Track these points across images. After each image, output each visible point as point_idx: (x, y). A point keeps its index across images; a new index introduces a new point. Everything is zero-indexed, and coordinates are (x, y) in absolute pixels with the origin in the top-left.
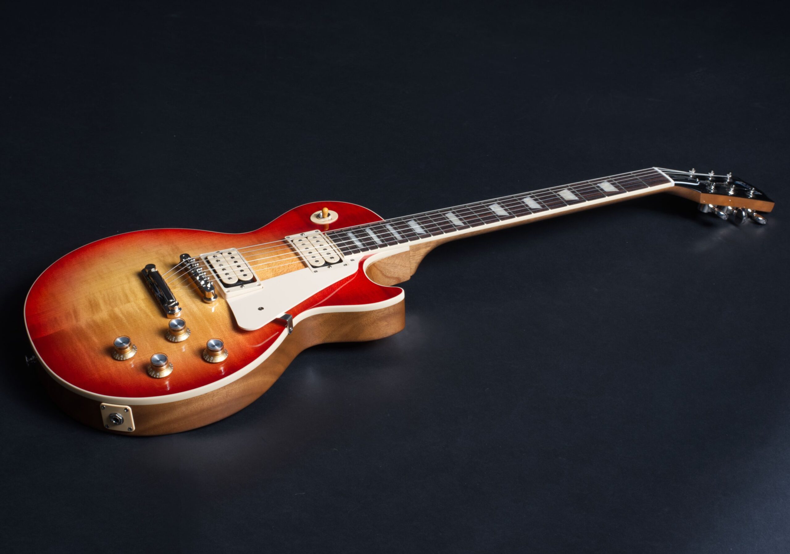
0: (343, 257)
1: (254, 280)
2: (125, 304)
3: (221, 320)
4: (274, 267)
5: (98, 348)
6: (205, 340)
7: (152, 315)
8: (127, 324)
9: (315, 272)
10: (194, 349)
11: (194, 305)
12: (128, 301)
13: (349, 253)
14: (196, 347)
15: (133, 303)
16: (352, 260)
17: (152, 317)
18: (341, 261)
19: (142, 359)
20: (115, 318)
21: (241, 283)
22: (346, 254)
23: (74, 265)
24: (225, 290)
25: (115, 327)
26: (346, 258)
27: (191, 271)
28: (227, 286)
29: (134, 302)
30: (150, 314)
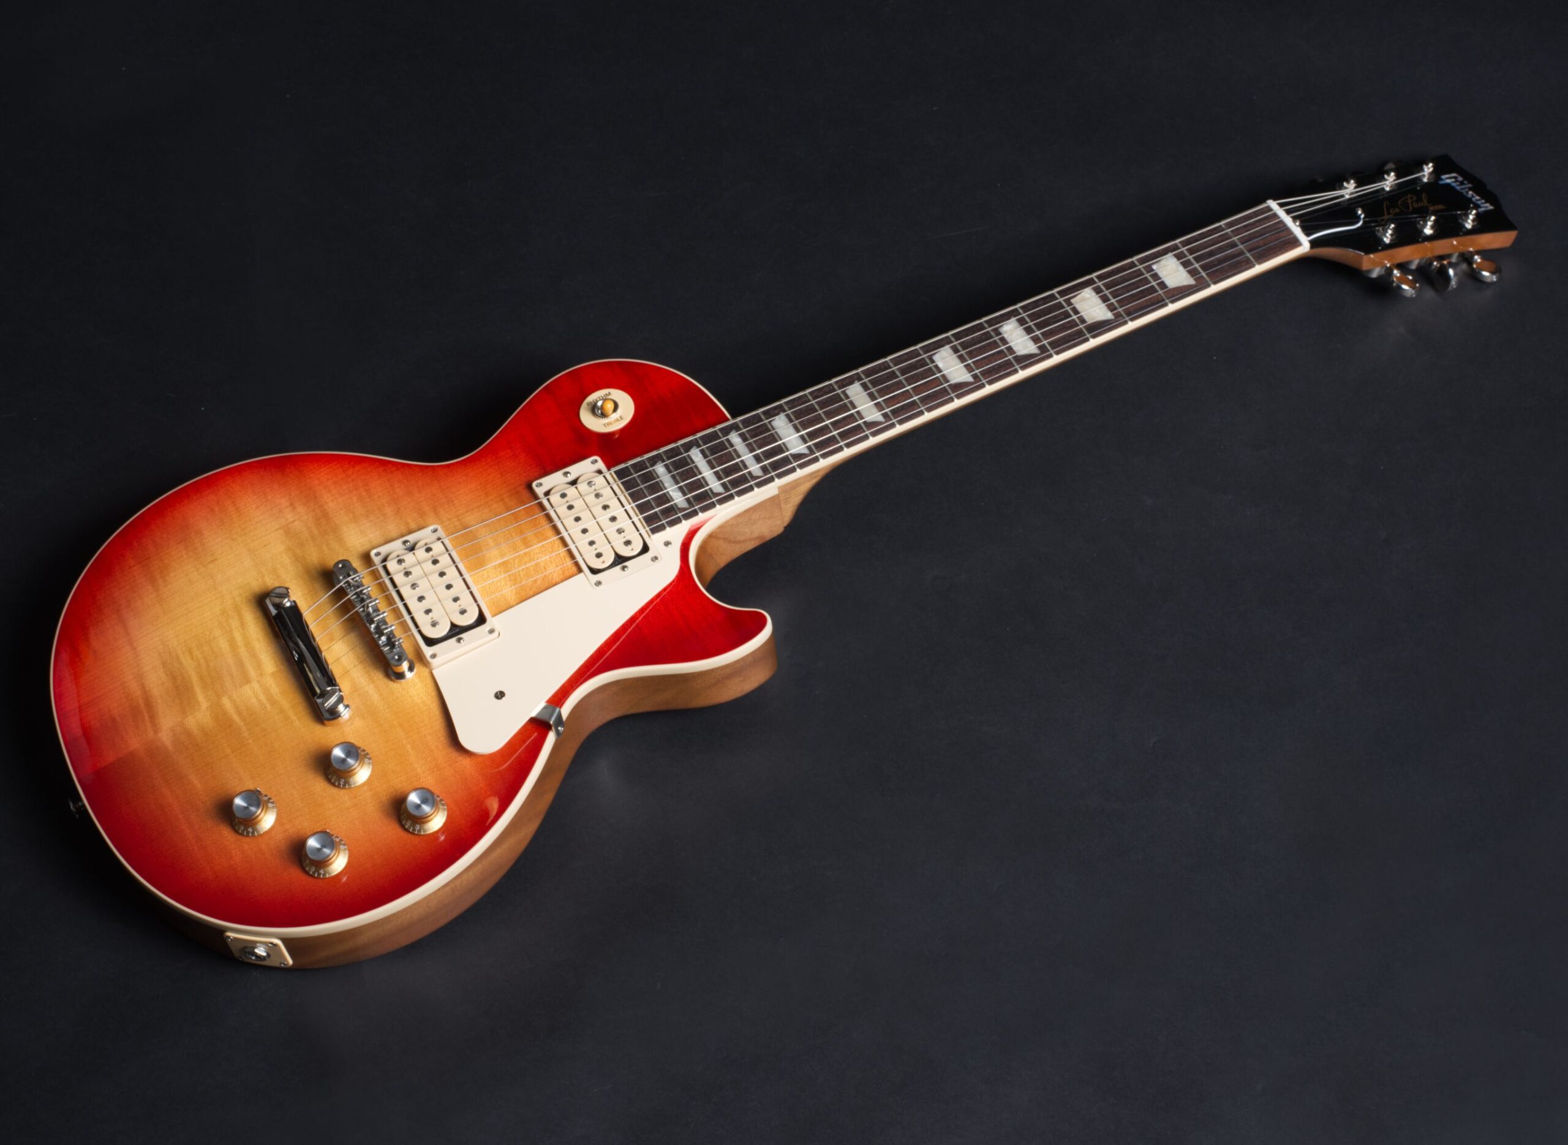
0: (649, 536)
1: (481, 620)
2: (241, 687)
3: (427, 722)
4: (517, 570)
5: (203, 802)
6: (401, 776)
7: (295, 718)
8: (251, 741)
9: (599, 583)
10: (383, 800)
11: (371, 686)
12: (247, 680)
13: (661, 528)
14: (387, 795)
15: (255, 685)
16: (667, 544)
17: (297, 723)
18: (645, 549)
19: (287, 830)
20: (224, 722)
21: (456, 631)
22: (654, 531)
23: (130, 567)
24: (428, 651)
25: (228, 751)
26: (655, 541)
27: (359, 609)
28: (430, 642)
29: (258, 681)
30: (291, 714)
